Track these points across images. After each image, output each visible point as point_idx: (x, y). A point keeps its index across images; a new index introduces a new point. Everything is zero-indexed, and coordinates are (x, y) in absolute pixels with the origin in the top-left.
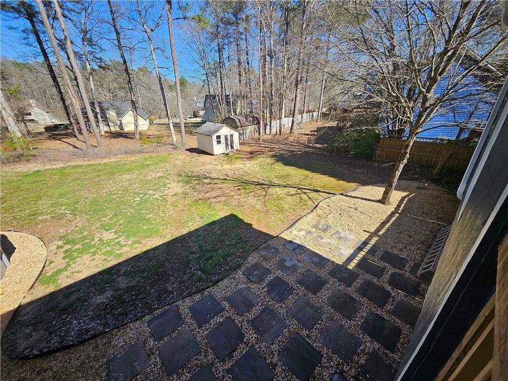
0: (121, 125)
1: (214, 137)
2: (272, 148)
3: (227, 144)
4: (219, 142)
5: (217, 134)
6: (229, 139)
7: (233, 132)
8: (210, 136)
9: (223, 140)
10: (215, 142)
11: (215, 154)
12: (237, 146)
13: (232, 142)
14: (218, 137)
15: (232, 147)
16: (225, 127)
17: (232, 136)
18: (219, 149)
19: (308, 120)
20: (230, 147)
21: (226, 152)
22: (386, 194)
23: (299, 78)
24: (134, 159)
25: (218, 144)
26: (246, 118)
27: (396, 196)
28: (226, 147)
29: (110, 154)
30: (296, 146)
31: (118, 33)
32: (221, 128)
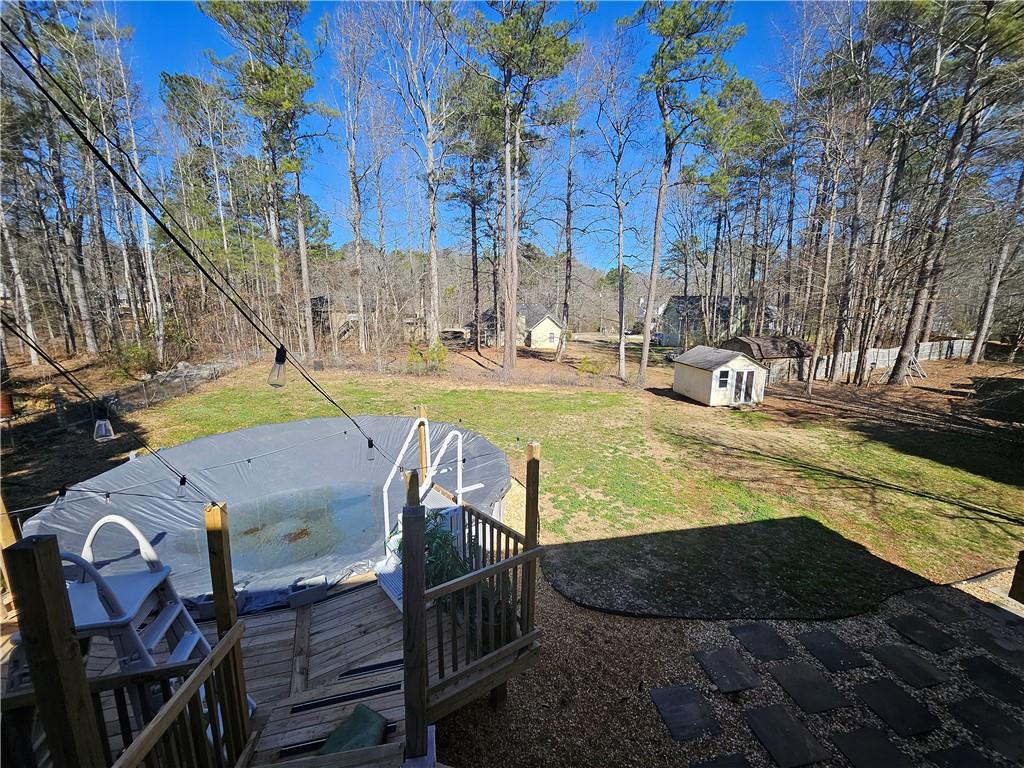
0: (529, 339)
1: (717, 373)
2: (847, 410)
3: (738, 388)
4: (723, 384)
5: (723, 368)
6: (745, 379)
7: (754, 367)
8: (710, 370)
9: (731, 380)
10: (715, 383)
11: (711, 404)
12: (757, 394)
13: (750, 386)
14: (724, 374)
15: (748, 395)
16: (741, 358)
17: (751, 374)
18: (719, 396)
19: (935, 358)
20: (743, 394)
21: (735, 404)
23: (930, 266)
24: (566, 392)
25: (721, 386)
26: (774, 343)
28: (736, 393)
29: (527, 381)
30: (916, 414)
31: (569, 211)
32: (733, 357)
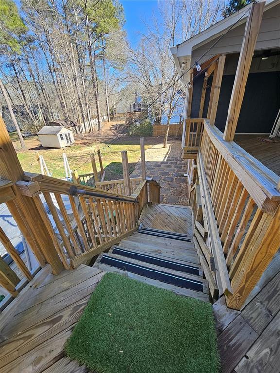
1: (58, 135)
3: (67, 139)
4: (62, 139)
5: (60, 133)
6: (68, 136)
7: (68, 131)
8: (56, 134)
9: (64, 137)
10: (60, 139)
11: (61, 147)
12: (73, 140)
13: (70, 138)
14: (61, 135)
15: (71, 141)
16: (63, 128)
17: (69, 133)
18: (63, 143)
20: (69, 141)
21: (68, 145)
22: (164, 146)
26: (66, 122)
27: (168, 146)
28: (67, 141)
32: (61, 128)
